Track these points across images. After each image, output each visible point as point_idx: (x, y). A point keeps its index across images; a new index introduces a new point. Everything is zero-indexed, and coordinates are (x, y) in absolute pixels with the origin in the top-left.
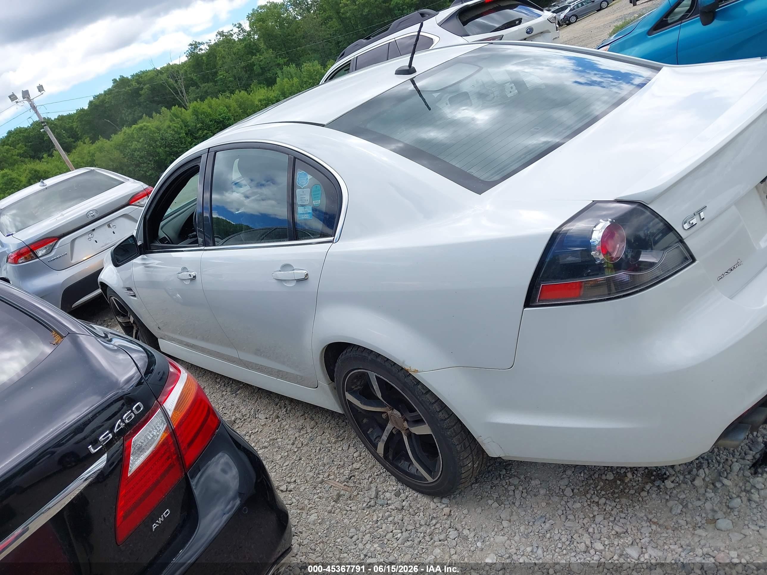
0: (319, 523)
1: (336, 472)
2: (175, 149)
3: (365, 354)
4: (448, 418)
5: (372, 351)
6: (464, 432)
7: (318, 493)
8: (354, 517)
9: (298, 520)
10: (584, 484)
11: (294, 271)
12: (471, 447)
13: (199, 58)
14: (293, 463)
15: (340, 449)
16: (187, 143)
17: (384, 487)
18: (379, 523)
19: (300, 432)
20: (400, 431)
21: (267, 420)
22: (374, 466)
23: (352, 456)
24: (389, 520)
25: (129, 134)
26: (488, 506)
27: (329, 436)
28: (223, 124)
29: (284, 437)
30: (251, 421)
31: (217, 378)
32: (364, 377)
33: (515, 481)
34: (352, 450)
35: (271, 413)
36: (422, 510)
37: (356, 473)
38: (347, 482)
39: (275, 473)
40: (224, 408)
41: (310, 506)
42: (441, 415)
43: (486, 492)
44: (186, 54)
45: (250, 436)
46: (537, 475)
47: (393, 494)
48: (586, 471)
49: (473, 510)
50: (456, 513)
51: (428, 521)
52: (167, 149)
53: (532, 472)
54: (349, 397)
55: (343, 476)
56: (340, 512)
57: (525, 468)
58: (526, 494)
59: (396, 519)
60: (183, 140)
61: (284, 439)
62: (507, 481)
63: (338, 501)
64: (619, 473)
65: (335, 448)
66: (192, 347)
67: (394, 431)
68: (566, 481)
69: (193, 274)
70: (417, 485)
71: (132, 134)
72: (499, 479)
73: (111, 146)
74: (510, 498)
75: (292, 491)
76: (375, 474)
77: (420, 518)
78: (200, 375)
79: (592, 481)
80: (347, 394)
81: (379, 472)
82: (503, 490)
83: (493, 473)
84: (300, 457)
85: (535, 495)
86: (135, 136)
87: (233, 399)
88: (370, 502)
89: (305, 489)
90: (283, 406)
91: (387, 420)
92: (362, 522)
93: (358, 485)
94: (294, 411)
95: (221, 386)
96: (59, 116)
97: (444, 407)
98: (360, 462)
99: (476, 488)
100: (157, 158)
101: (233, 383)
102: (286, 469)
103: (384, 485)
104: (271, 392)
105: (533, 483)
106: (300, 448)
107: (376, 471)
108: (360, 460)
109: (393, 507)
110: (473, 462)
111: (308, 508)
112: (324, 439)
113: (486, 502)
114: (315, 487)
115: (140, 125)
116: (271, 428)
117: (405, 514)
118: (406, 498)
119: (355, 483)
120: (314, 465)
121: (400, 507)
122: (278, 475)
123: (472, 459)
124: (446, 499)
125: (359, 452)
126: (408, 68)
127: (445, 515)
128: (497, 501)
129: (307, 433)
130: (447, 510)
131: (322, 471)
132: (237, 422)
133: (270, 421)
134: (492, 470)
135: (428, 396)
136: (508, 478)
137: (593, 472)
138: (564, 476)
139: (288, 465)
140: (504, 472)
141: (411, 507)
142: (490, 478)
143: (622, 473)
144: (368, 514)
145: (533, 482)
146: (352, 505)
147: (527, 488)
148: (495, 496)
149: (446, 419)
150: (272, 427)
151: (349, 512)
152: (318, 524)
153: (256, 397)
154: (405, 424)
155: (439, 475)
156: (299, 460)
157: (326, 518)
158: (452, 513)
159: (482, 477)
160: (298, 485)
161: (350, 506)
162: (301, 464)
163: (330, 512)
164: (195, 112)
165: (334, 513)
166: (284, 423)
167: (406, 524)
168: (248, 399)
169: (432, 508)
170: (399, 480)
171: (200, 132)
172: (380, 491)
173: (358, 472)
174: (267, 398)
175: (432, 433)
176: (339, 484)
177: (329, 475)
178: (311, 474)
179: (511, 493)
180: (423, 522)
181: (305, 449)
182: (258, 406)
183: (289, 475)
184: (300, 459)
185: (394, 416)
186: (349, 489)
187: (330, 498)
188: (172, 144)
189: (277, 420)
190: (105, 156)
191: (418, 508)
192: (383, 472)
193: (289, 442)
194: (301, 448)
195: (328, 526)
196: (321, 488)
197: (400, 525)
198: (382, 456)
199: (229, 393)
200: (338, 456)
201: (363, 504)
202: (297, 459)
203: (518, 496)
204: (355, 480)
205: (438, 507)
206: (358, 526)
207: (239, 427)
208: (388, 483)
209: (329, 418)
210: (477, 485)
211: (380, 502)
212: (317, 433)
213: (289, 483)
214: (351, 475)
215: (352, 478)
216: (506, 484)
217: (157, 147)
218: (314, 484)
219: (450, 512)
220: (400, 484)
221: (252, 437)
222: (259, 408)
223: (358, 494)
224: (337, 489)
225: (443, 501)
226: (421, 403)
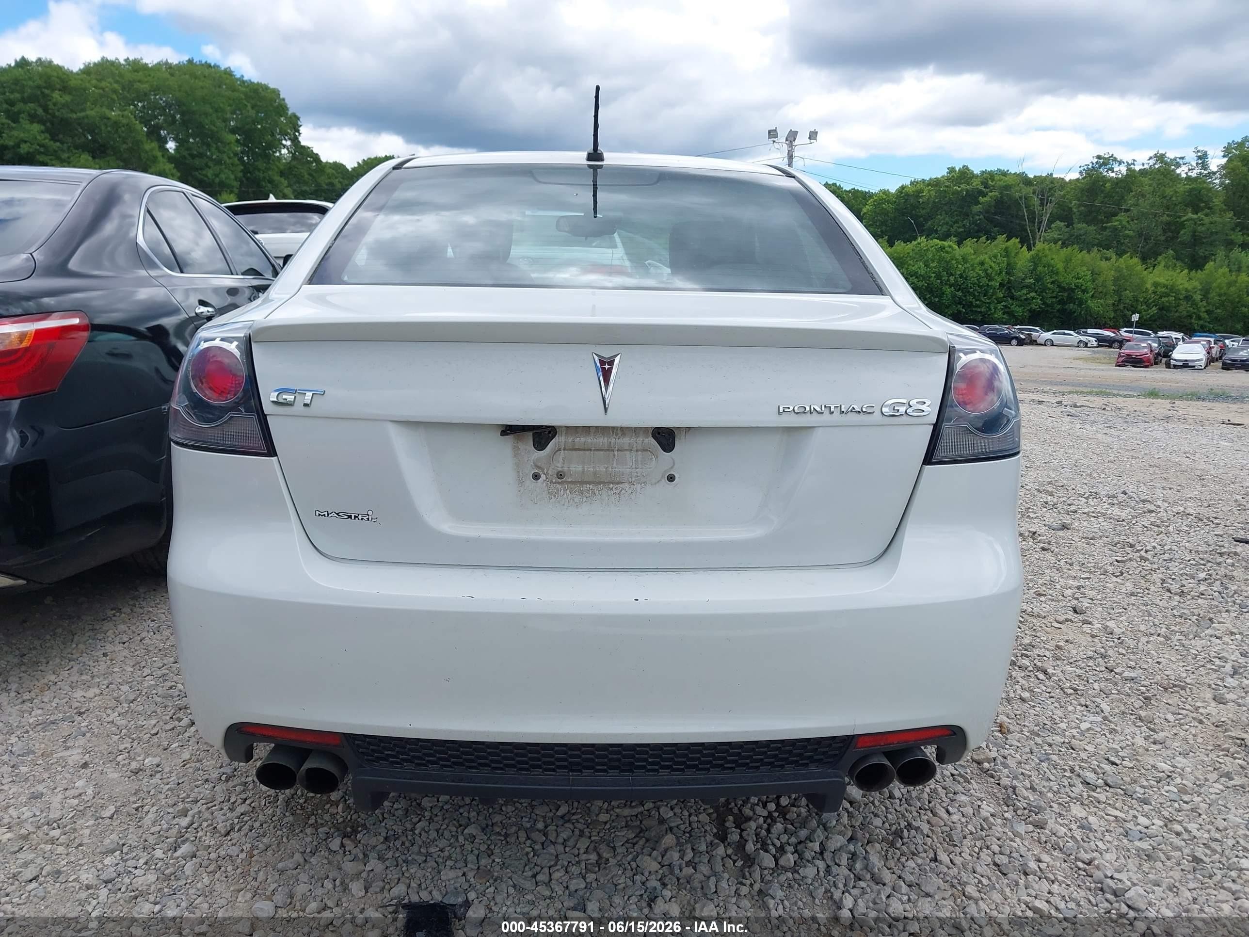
2: (971, 298)
13: (1099, 181)
16: (994, 297)
28: (1069, 294)
44: (1082, 168)
52: (959, 293)
60: (991, 291)
71: (928, 250)
96: (854, 189)
100: (937, 300)
164: (1036, 261)
171: (1025, 291)
188: (971, 290)
217: (946, 284)
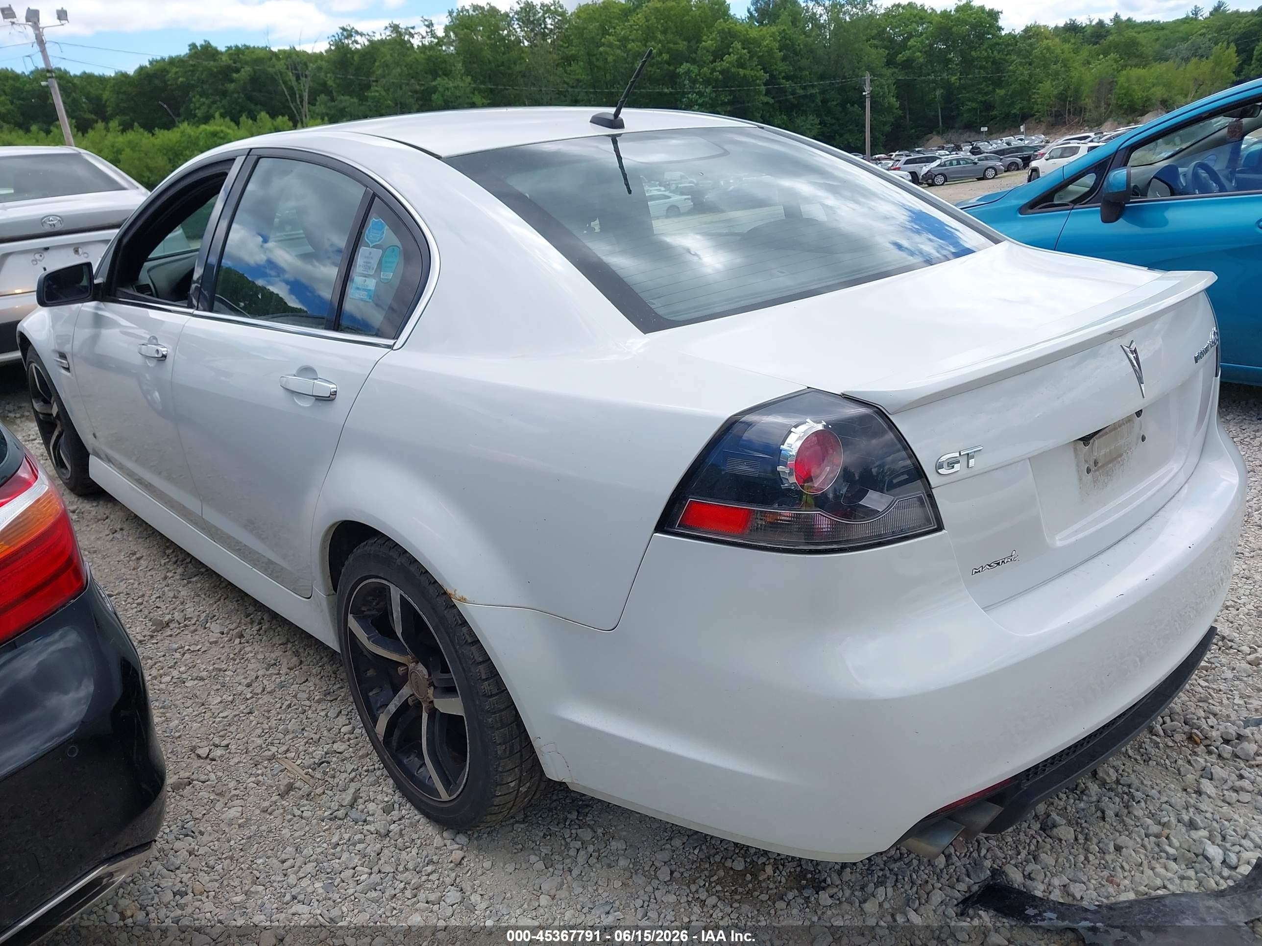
0: (240, 826)
1: (301, 748)
3: (394, 554)
4: (497, 694)
5: (406, 551)
6: (517, 725)
7: (258, 775)
8: (301, 829)
9: (205, 812)
10: (694, 867)
11: (315, 381)
12: (521, 755)
13: (347, 53)
14: (235, 716)
15: (323, 713)
17: (371, 793)
18: (339, 849)
19: (267, 670)
20: (420, 703)
21: (222, 636)
22: (368, 755)
23: (337, 730)
24: (356, 848)
25: (190, 137)
26: (528, 865)
27: (312, 688)
29: (238, 670)
30: (196, 630)
31: (168, 547)
32: (382, 593)
33: (586, 834)
34: (342, 719)
35: (232, 627)
36: (418, 845)
37: (334, 759)
38: (314, 769)
39: (199, 725)
40: (159, 597)
41: (237, 792)
42: (486, 687)
43: (533, 842)
44: (329, 40)
45: (184, 654)
46: (624, 833)
47: (380, 807)
48: (704, 847)
49: (502, 865)
50: (471, 862)
51: (421, 865)
53: (619, 828)
54: (353, 624)
55: (310, 758)
56: (282, 814)
57: (611, 817)
58: (595, 860)
59: (369, 849)
61: (237, 675)
62: (573, 831)
63: (286, 797)
64: (755, 863)
65: (316, 710)
66: (149, 487)
67: (410, 702)
68: (665, 856)
69: (164, 350)
70: (423, 802)
71: (198, 138)
72: (561, 825)
73: (154, 145)
74: (568, 861)
75: (215, 760)
76: (365, 768)
77: (410, 857)
78: (141, 536)
79: (707, 866)
80: (350, 616)
81: (373, 767)
82: (561, 845)
83: (556, 814)
84: (250, 709)
85: (609, 866)
86: (201, 144)
87: (180, 589)
88: (338, 810)
89: (239, 762)
90: (257, 621)
91: (405, 679)
92: (311, 840)
93: (329, 779)
94: (272, 633)
95: (169, 562)
97: (494, 674)
98: (348, 743)
99: (519, 830)
101: (191, 562)
102: (220, 722)
103: (372, 789)
104: (247, 595)
105: (614, 845)
106: (258, 694)
107: (368, 763)
108: (349, 739)
109: (373, 829)
110: (520, 781)
111: (231, 794)
112: (303, 691)
113: (527, 858)
114: (256, 763)
115: (215, 127)
116: (223, 651)
117: (389, 845)
118: (400, 819)
119: (325, 773)
120: (270, 728)
121: (383, 831)
122: (203, 729)
123: (518, 776)
124: (464, 837)
125: (351, 726)
126: (612, 118)
127: (451, 862)
128: (544, 860)
129: (278, 674)
130: (457, 855)
131: (278, 741)
132: (172, 625)
133: (226, 639)
134: (556, 808)
135: (473, 648)
136: (576, 827)
137: (714, 851)
138: (668, 846)
139: (227, 717)
140: (574, 816)
141: (401, 835)
142: (549, 819)
143: (759, 863)
144: (327, 830)
145: (613, 843)
146: (306, 808)
147: (601, 852)
148: (545, 851)
149: (491, 696)
150: (227, 649)
151: (295, 819)
152: (237, 827)
153: (220, 595)
154: (431, 691)
155: (460, 790)
156: (248, 713)
157: (254, 818)
158: (465, 862)
159: (535, 815)
160: (230, 753)
161: (302, 809)
162: (248, 721)
163: (265, 811)
165: (270, 814)
166: (248, 649)
167: (380, 862)
168: (205, 595)
169: (435, 845)
170: (399, 786)
172: (362, 798)
173: (338, 758)
174: (238, 601)
175: (464, 715)
176: (298, 769)
177: (288, 750)
178: (259, 741)
179: (572, 853)
180: (410, 866)
181: (266, 698)
182: (216, 611)
183: (221, 733)
184: (251, 713)
185: (417, 675)
186: (312, 781)
187: (274, 788)
189: (237, 641)
190: (139, 159)
191: (413, 840)
192: (379, 769)
193: (244, 680)
194: (260, 696)
195: (252, 834)
196: (266, 768)
197: (372, 861)
198: (381, 739)
199: (178, 577)
200: (316, 724)
201: (325, 811)
202: (245, 711)
203: (581, 859)
204: (328, 770)
205: (445, 845)
206: (301, 846)
207: (171, 636)
208: (380, 788)
209: (325, 659)
210: (522, 826)
211: (354, 814)
212: (294, 678)
213: (216, 746)
214: (324, 760)
215: (323, 765)
216: (571, 837)
218: (257, 758)
219: (463, 859)
220: (398, 794)
221: (187, 656)
222: (217, 614)
223: (324, 793)
224: (292, 776)
225: (457, 839)
226: (459, 658)
